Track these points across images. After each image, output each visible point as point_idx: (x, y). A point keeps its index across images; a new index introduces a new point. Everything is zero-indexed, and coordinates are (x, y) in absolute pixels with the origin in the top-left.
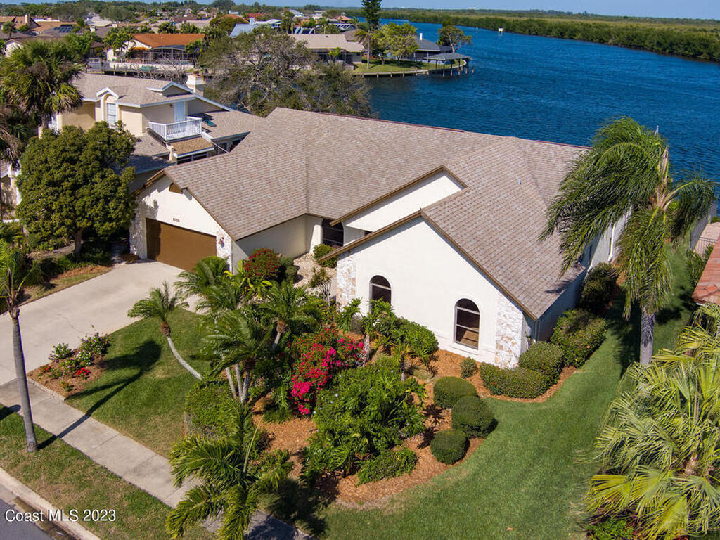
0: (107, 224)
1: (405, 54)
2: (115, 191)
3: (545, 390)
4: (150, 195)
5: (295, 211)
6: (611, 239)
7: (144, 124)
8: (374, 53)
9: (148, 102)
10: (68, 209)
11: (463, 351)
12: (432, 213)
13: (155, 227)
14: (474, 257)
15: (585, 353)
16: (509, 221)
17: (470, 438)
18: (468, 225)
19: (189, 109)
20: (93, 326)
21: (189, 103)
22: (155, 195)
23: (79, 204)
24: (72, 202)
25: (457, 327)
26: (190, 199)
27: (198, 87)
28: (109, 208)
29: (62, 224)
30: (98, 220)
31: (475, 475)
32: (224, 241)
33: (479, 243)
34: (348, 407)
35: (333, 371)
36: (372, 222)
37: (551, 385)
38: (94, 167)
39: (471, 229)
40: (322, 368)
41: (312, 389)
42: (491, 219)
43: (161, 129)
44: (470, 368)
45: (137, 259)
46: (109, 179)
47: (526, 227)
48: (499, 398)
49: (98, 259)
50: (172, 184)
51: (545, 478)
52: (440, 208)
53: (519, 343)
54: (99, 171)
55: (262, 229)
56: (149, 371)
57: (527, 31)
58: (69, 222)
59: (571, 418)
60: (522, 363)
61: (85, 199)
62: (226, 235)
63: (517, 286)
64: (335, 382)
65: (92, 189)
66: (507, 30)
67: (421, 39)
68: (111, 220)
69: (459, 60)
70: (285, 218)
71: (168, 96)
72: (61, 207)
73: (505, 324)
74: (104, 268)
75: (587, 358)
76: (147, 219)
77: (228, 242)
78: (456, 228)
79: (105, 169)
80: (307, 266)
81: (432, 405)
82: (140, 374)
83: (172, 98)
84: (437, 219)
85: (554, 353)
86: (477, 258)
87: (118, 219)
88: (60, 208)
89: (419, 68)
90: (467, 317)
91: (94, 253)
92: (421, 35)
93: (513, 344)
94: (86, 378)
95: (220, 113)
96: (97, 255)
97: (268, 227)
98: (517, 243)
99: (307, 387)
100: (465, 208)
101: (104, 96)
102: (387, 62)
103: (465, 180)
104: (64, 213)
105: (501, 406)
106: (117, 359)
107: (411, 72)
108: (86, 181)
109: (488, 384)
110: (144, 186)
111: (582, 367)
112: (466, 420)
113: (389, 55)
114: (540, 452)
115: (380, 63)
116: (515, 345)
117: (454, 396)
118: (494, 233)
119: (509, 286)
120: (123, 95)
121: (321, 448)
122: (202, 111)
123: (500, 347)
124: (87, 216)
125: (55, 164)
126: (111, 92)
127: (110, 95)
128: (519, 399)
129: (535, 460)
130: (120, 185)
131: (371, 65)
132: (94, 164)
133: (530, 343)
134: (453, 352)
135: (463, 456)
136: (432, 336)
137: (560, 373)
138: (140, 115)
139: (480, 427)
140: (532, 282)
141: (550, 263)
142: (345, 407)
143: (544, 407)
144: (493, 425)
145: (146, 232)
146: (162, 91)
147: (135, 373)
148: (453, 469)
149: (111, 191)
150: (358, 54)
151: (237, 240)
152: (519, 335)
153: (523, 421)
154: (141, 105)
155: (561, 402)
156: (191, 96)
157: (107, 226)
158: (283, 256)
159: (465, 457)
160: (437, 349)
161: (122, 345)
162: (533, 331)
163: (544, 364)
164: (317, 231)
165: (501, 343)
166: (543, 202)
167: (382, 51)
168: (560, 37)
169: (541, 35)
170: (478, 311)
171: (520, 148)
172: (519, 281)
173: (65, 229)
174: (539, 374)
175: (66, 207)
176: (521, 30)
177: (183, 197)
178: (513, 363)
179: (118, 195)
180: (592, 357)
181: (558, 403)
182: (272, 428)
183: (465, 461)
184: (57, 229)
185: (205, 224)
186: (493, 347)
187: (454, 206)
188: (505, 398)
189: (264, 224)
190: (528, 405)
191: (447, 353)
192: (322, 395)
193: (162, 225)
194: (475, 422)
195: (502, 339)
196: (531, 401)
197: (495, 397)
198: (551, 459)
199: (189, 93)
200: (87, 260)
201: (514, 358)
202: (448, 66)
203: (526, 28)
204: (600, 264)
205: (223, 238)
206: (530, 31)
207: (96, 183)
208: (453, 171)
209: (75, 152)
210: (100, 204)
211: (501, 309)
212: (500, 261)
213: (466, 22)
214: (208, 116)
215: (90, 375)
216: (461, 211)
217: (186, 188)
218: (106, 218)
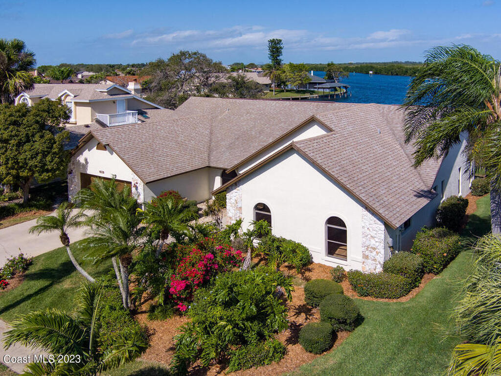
0: (45, 174)
1: (301, 85)
2: (51, 148)
3: (408, 292)
4: (82, 154)
5: (198, 163)
6: (459, 181)
7: (92, 115)
8: (279, 86)
9: (95, 99)
10: (13, 162)
11: (333, 262)
12: (302, 145)
13: (87, 179)
14: (339, 179)
15: (443, 261)
16: (371, 157)
17: (338, 331)
18: (335, 156)
19: (128, 105)
20: (20, 249)
21: (129, 100)
23: (21, 157)
24: (16, 155)
25: (328, 242)
26: (112, 154)
27: (136, 90)
28: (46, 161)
29: (8, 174)
30: (37, 171)
31: (341, 363)
32: (138, 185)
33: (344, 169)
34: (219, 299)
37: (413, 288)
38: (34, 129)
39: (336, 159)
40: (199, 269)
41: (188, 287)
42: (354, 154)
43: (105, 118)
44: (339, 275)
46: (45, 138)
47: (385, 162)
48: (366, 299)
49: (41, 205)
50: (99, 143)
51: (409, 365)
52: (309, 143)
53: (383, 251)
54: (38, 132)
55: (169, 175)
56: (59, 282)
57: (390, 73)
58: (14, 172)
59: (432, 313)
60: (386, 268)
61: (27, 153)
62: (139, 181)
63: (378, 202)
64: (211, 282)
65: (32, 146)
66: (376, 73)
67: (312, 75)
68: (47, 171)
69: (340, 87)
70: (189, 169)
71: (111, 95)
72: (8, 160)
73: (369, 236)
74: (45, 211)
75: (445, 266)
76: (81, 174)
78: (323, 157)
79: (44, 131)
81: (304, 305)
82: (51, 285)
83: (114, 97)
84: (306, 150)
85: (415, 260)
86: (341, 179)
87: (53, 170)
88: (6, 161)
89: (311, 94)
91: (38, 201)
92: (312, 72)
93: (377, 253)
94: (4, 289)
95: (153, 110)
96: (41, 203)
97: (174, 174)
98: (377, 172)
99: (183, 284)
100: (332, 145)
101: (64, 96)
102: (287, 91)
103: (332, 127)
104: (9, 166)
105: (368, 305)
106: (35, 274)
107: (306, 96)
108: (28, 141)
109: (355, 287)
110: (78, 147)
111: (441, 274)
112: (333, 313)
113: (290, 86)
114: (405, 342)
115: (283, 91)
116: (379, 254)
117: (323, 294)
118: (357, 164)
119: (370, 202)
120: (77, 95)
121: (190, 337)
122: (139, 109)
123: (366, 257)
124: (28, 167)
125: (4, 126)
126: (69, 93)
127: (68, 95)
128: (384, 299)
129: (400, 350)
130: (55, 143)
131: (276, 93)
132: (34, 126)
133: (393, 253)
134: (326, 264)
135: (331, 347)
136: (305, 250)
137: (421, 278)
138: (90, 109)
139: (346, 320)
140: (391, 200)
141: (407, 188)
142: (216, 299)
143: (408, 305)
145: (80, 185)
146: (106, 91)
147: (46, 284)
148: (320, 358)
149: (47, 148)
150: (266, 85)
151: (147, 183)
152: (382, 245)
153: (388, 317)
154: (90, 101)
155: (423, 301)
156: (130, 95)
157: (45, 176)
159: (333, 348)
160: (312, 263)
161: (42, 264)
162: (394, 242)
163: (406, 268)
164: (218, 181)
165: (367, 253)
166: (399, 146)
167: (284, 83)
169: (401, 75)
170: (346, 227)
171: (379, 111)
172: (379, 198)
173: (11, 177)
174: (401, 278)
175: (12, 160)
176: (385, 72)
178: (379, 269)
179: (54, 151)
180: (449, 266)
181: (420, 302)
182: (153, 325)
183: (332, 352)
184: (5, 178)
185: (125, 173)
186: (360, 258)
187: (322, 142)
188: (371, 299)
189: (172, 172)
190: (393, 304)
191: (320, 266)
192: (198, 292)
193: (92, 178)
194: (341, 315)
195: (367, 249)
196: (395, 301)
197: (362, 298)
198: (414, 348)
199: (128, 94)
200: (31, 206)
201: (379, 266)
202: (333, 93)
203: (389, 70)
204: (452, 198)
205: (137, 183)
206: (392, 73)
207: (36, 141)
208: (322, 120)
209: (20, 117)
210: (39, 158)
211: (365, 223)
212: (362, 183)
213: (346, 70)
214: (145, 112)
215: (8, 286)
216: (328, 146)
217: (108, 145)
218: (43, 170)
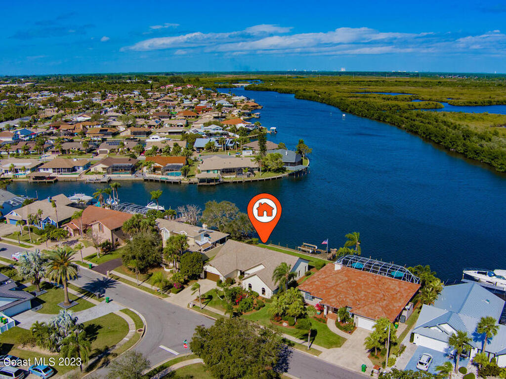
5: (234, 268)
9: (195, 236)
11: (263, 296)
13: (206, 272)
17: (260, 308)
22: (206, 266)
25: (262, 292)
31: (260, 312)
35: (241, 299)
36: (251, 272)
42: (269, 274)
43: (199, 242)
44: (263, 298)
45: (202, 278)
50: (210, 265)
52: (260, 272)
55: (229, 273)
70: (232, 271)
71: (199, 233)
73: (269, 292)
74: (196, 280)
76: (204, 271)
77: (222, 276)
80: (237, 280)
81: (256, 303)
82: (211, 300)
90: (264, 291)
93: (270, 295)
96: (195, 278)
100: (264, 272)
106: (207, 298)
107: (280, 176)
109: (265, 300)
112: (260, 305)
115: (266, 171)
117: (260, 302)
119: (270, 286)
120: (188, 233)
123: (268, 295)
126: (185, 232)
128: (269, 302)
131: (262, 173)
133: (272, 295)
134: (261, 296)
136: (258, 294)
139: (262, 306)
142: (243, 303)
144: (264, 306)
145: (204, 274)
148: (257, 311)
150: (256, 168)
151: (224, 276)
158: (232, 278)
159: (259, 310)
160: (259, 296)
162: (273, 293)
164: (239, 272)
167: (267, 166)
168: (378, 120)
177: (212, 268)
178: (270, 298)
185: (218, 273)
197: (266, 302)
211: (268, 290)
214: (209, 235)
